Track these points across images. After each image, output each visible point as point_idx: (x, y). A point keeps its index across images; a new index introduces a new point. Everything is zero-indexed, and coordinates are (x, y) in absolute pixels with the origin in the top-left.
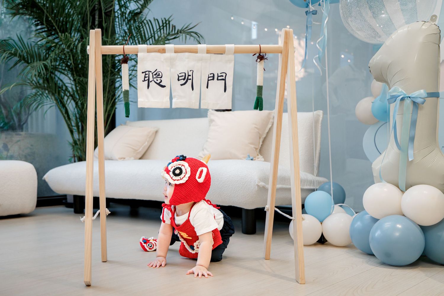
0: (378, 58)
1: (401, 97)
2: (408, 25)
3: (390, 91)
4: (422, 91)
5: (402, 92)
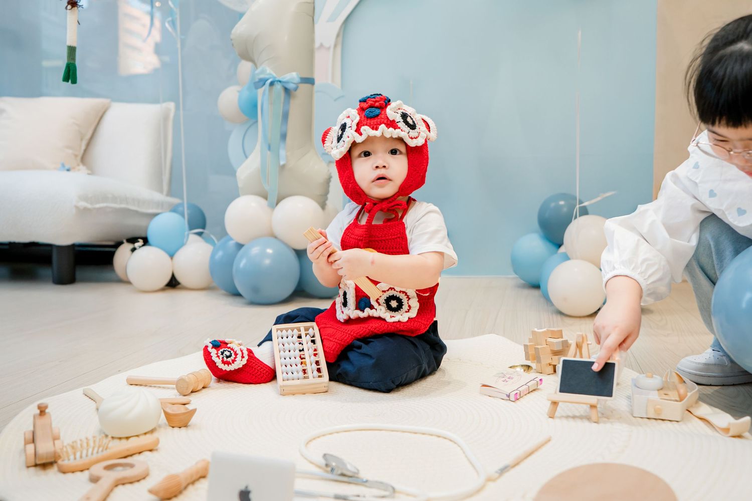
0: (240, 29)
1: (269, 81)
3: (257, 72)
4: (294, 74)
5: (271, 74)
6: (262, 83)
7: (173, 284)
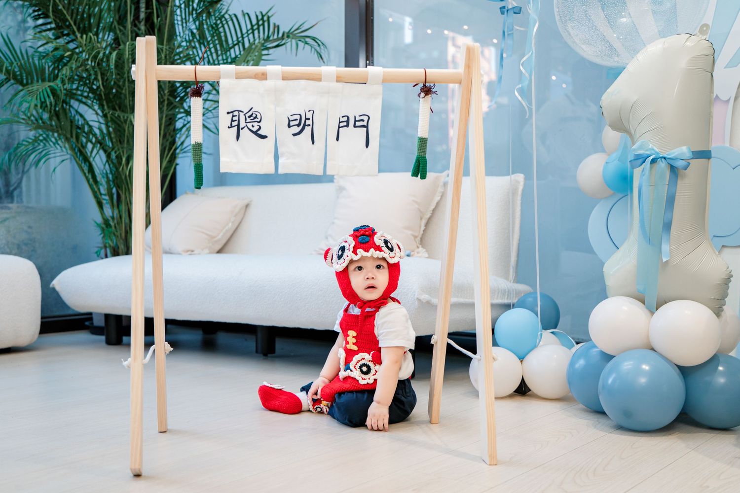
1: (651, 158)
2: (664, 39)
3: (633, 147)
4: (684, 148)
5: (653, 149)
6: (640, 161)
7: (523, 390)
